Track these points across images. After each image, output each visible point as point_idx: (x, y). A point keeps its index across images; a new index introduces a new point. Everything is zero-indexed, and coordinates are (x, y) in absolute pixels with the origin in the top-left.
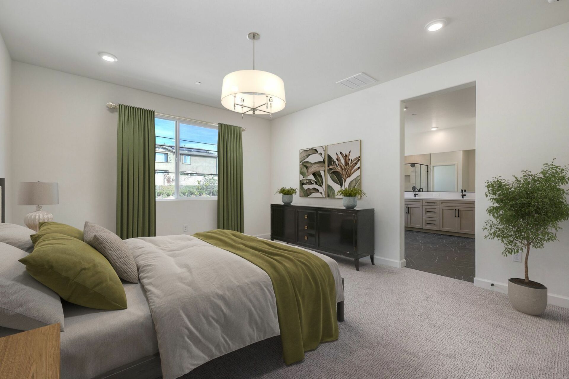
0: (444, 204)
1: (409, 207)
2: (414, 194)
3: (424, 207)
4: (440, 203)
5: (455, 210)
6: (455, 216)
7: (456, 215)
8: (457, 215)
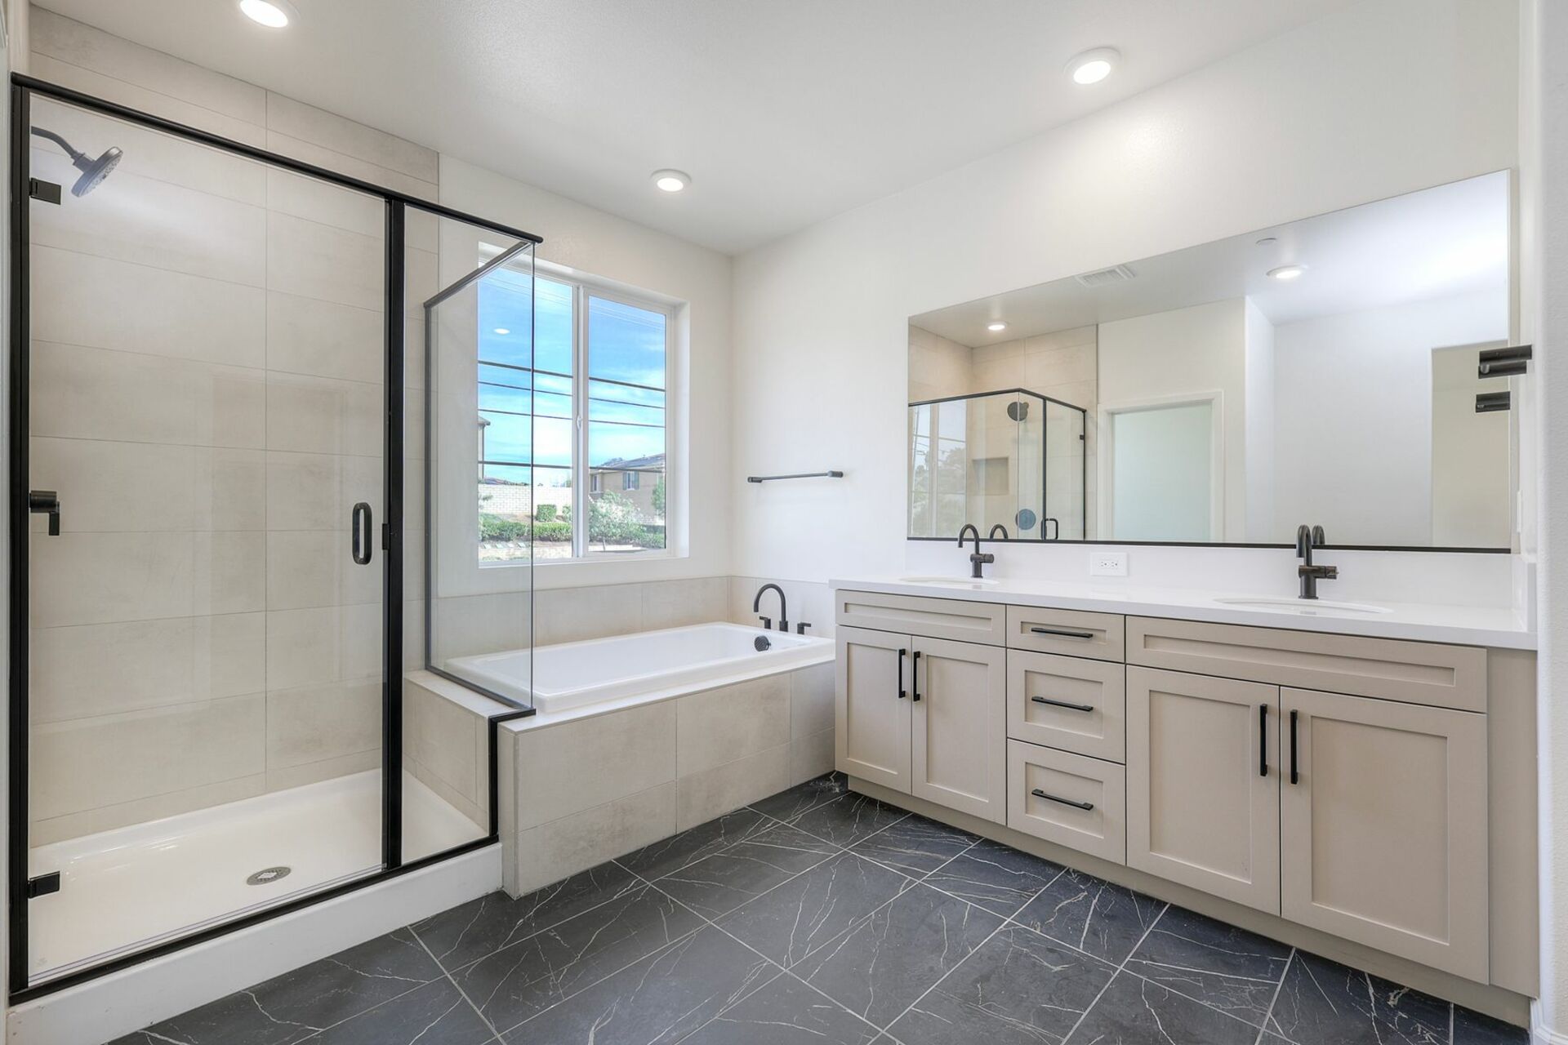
0: (1163, 652)
1: (917, 655)
2: (972, 559)
3: (1019, 663)
4: (1136, 640)
5: (1264, 710)
6: (1264, 770)
7: (1272, 761)
8: (1279, 757)
